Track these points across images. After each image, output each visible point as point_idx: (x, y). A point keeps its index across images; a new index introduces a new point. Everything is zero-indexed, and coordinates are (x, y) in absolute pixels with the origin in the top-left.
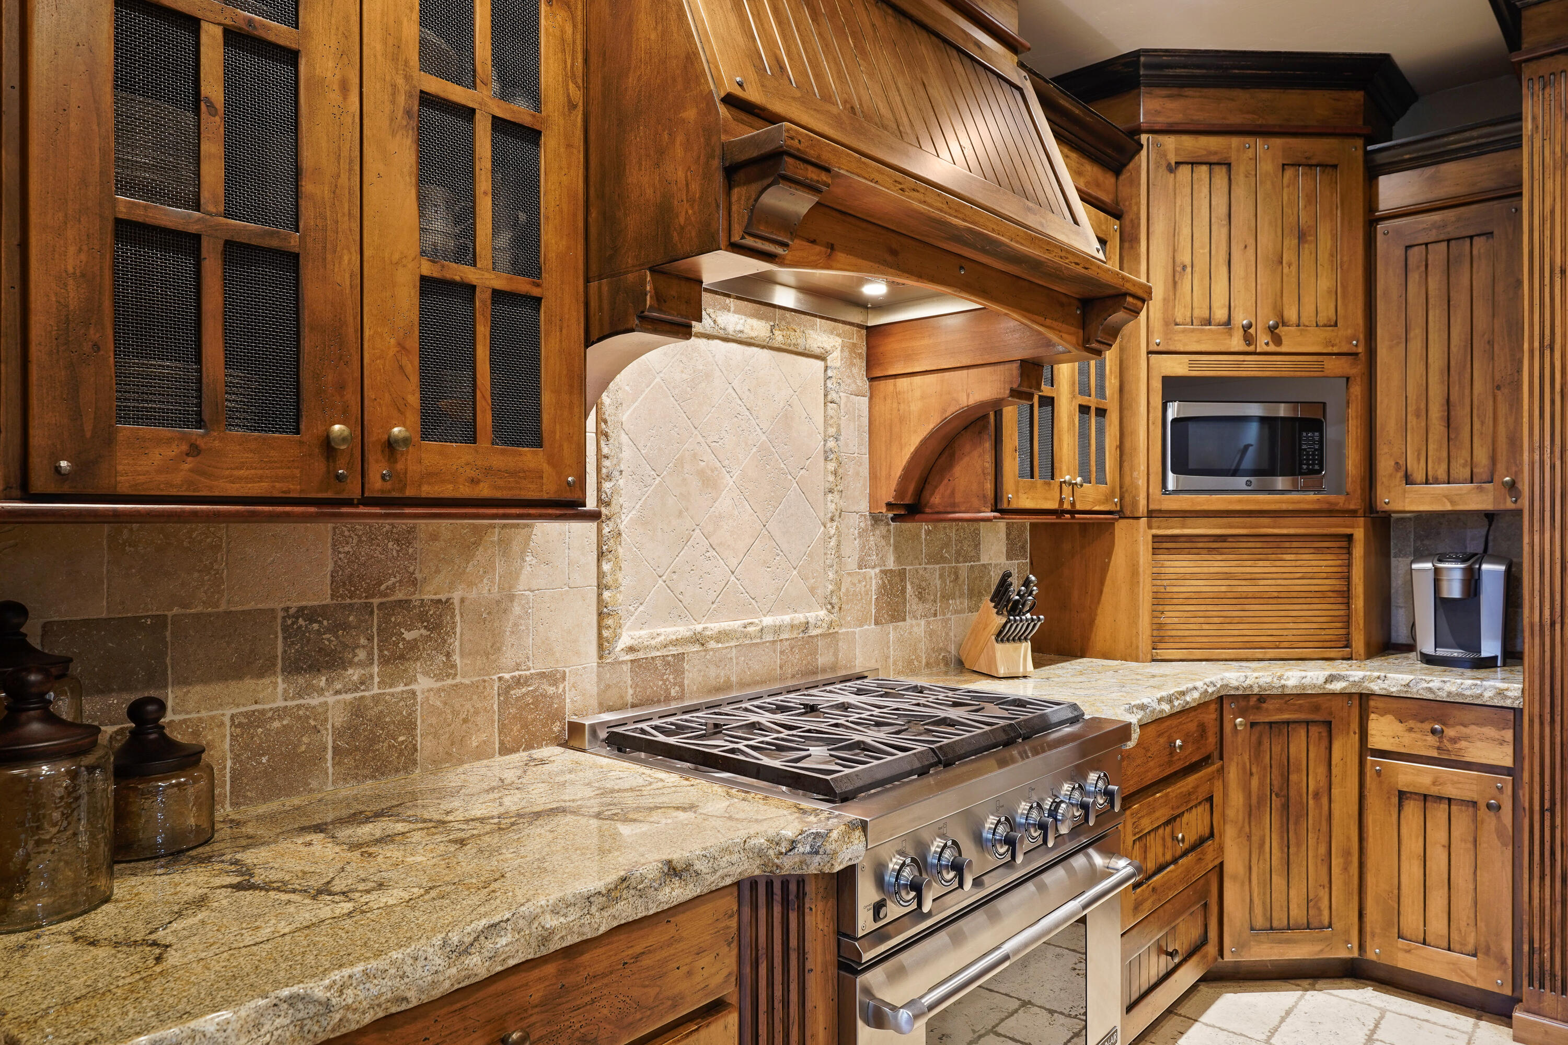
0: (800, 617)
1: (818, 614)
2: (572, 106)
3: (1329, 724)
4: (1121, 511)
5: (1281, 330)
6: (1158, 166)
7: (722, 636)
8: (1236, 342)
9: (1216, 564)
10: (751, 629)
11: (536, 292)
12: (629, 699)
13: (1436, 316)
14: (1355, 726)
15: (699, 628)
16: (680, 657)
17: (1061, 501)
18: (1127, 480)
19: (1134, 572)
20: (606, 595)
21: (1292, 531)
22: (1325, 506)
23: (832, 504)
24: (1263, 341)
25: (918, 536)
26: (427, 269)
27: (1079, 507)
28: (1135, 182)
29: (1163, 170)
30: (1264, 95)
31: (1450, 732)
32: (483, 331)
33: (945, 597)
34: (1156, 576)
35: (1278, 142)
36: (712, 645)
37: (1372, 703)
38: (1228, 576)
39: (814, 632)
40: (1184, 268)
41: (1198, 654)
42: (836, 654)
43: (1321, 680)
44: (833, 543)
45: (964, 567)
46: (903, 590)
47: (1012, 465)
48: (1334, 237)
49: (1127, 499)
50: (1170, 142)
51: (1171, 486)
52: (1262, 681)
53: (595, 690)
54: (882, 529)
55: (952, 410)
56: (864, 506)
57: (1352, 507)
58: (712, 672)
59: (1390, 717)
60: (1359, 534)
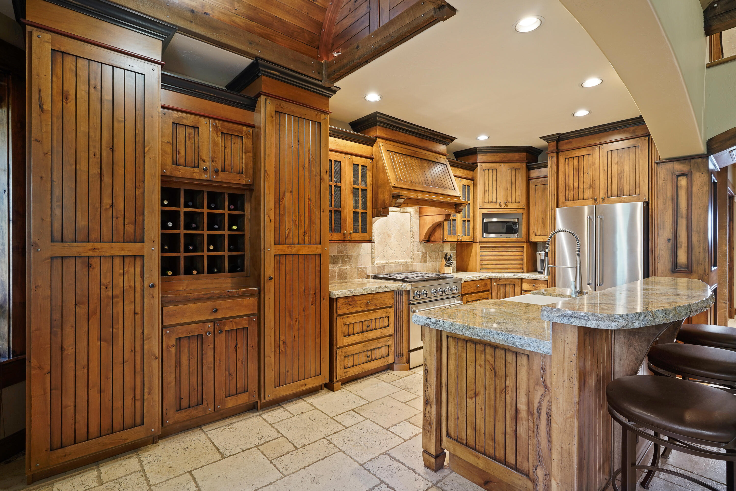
0: (406, 261)
1: (409, 260)
2: (371, 185)
3: (514, 285)
4: (474, 241)
5: (507, 203)
6: (481, 170)
7: (392, 263)
8: (498, 206)
9: (494, 252)
10: (396, 262)
11: (366, 212)
12: (376, 272)
13: (541, 200)
14: (520, 285)
15: (388, 261)
16: (384, 266)
17: (458, 239)
18: (475, 235)
19: (476, 254)
20: (373, 255)
21: (510, 245)
22: (517, 240)
23: (412, 240)
24: (504, 206)
25: (430, 246)
26: (354, 210)
27: (462, 240)
28: (476, 173)
29: (482, 171)
30: (504, 154)
31: (537, 286)
32: (360, 218)
33: (436, 258)
34: (481, 255)
35: (507, 164)
36: (390, 264)
37: (523, 280)
38: (496, 255)
39: (408, 263)
40: (487, 191)
41: (490, 271)
42: (412, 268)
43: (512, 275)
44: (412, 247)
45: (440, 252)
46: (427, 257)
47: (446, 233)
48: (520, 184)
49: (475, 239)
50: (484, 165)
51: (484, 236)
52: (499, 276)
53: (371, 270)
54: (422, 245)
55: (434, 223)
56: (418, 240)
57: (523, 240)
58: (390, 269)
59: (526, 283)
60: (525, 246)
